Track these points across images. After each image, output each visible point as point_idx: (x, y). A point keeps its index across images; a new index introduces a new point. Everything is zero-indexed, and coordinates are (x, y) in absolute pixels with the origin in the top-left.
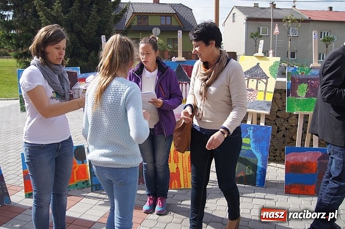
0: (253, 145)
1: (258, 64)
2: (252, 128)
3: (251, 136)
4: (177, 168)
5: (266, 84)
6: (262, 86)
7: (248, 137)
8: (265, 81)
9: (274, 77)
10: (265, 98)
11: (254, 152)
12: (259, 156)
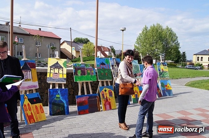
0: (61, 98)
1: (57, 62)
2: (59, 90)
3: (60, 94)
4: (31, 113)
5: (63, 70)
6: (61, 71)
7: (59, 94)
8: (62, 69)
9: (65, 67)
10: (63, 77)
11: (62, 100)
12: (64, 102)
